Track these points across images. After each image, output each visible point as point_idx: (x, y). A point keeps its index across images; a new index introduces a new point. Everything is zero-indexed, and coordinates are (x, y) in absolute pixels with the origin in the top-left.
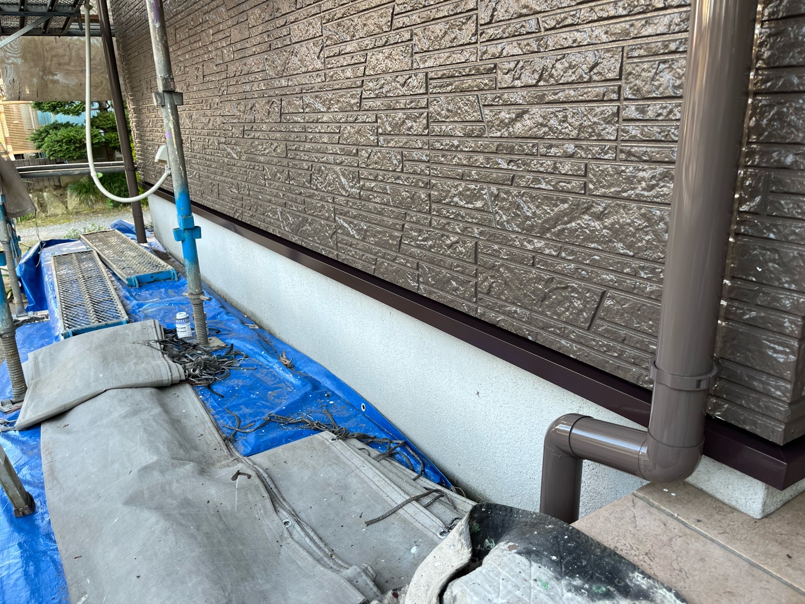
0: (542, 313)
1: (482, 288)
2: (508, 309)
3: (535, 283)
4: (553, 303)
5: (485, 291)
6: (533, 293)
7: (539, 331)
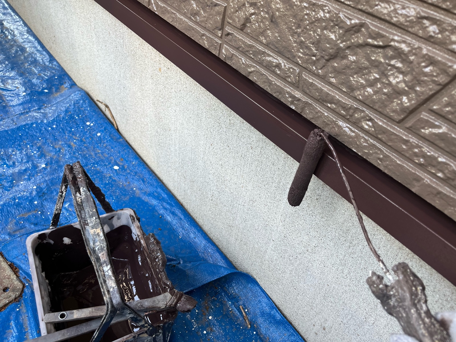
0: (323, 78)
1: (234, 20)
2: (269, 59)
3: (325, 28)
4: (347, 67)
5: (238, 25)
6: (317, 43)
7: (310, 101)
